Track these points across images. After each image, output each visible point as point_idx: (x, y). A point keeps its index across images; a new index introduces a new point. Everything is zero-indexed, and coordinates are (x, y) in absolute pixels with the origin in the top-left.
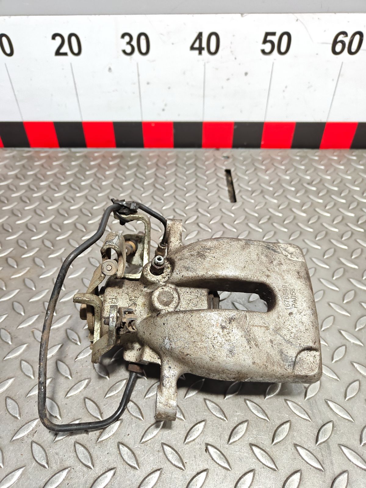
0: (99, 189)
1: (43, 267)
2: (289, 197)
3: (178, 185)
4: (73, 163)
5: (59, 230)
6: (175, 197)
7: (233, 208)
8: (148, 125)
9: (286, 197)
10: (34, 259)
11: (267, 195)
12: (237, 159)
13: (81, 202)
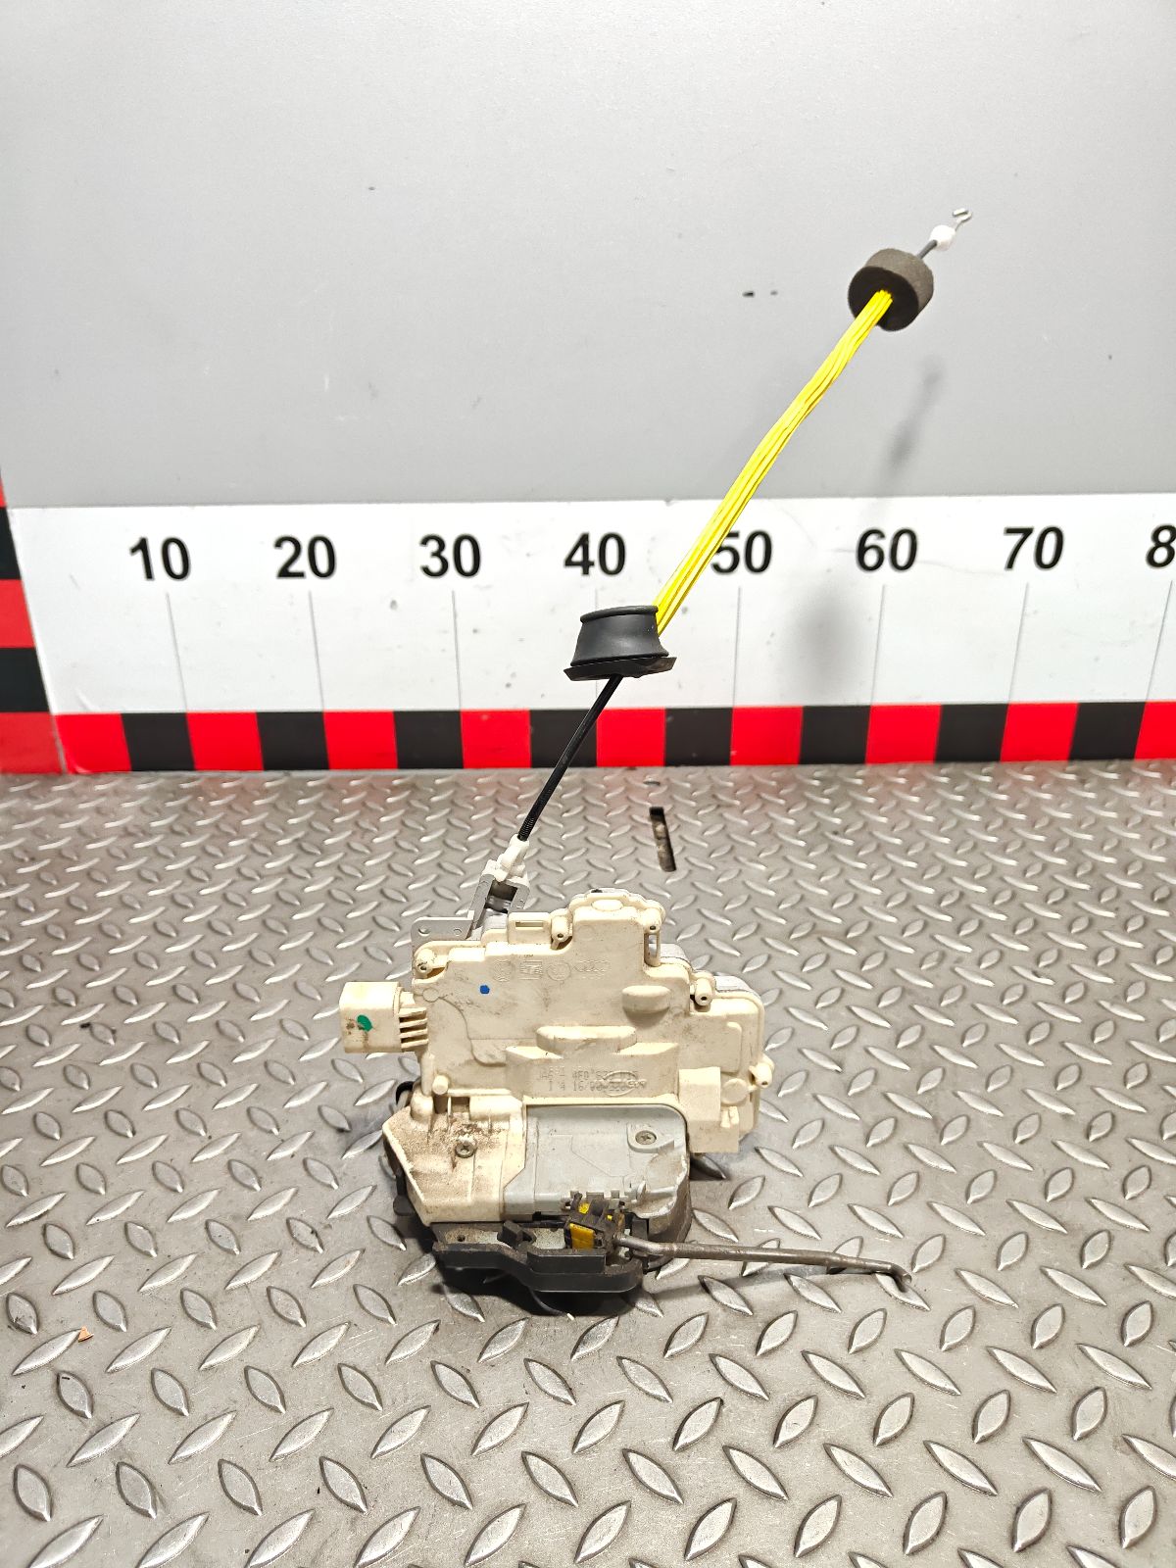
0: (368, 852)
1: (257, 999)
2: (790, 858)
3: (544, 840)
4: (302, 802)
5: (285, 932)
6: (539, 863)
7: (669, 881)
8: (473, 717)
9: (785, 859)
10: (234, 987)
11: (742, 856)
12: (678, 786)
13: (328, 877)
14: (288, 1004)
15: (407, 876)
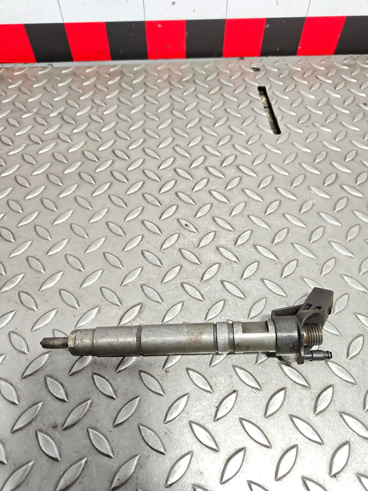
0: (102, 122)
1: (49, 238)
2: (343, 123)
3: (201, 111)
4: (60, 85)
5: (61, 184)
6: (201, 128)
7: (279, 142)
8: (152, 25)
9: (341, 123)
10: (35, 228)
11: (316, 122)
12: (270, 71)
13: (81, 141)
14: (69, 240)
15: (127, 139)
